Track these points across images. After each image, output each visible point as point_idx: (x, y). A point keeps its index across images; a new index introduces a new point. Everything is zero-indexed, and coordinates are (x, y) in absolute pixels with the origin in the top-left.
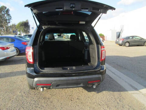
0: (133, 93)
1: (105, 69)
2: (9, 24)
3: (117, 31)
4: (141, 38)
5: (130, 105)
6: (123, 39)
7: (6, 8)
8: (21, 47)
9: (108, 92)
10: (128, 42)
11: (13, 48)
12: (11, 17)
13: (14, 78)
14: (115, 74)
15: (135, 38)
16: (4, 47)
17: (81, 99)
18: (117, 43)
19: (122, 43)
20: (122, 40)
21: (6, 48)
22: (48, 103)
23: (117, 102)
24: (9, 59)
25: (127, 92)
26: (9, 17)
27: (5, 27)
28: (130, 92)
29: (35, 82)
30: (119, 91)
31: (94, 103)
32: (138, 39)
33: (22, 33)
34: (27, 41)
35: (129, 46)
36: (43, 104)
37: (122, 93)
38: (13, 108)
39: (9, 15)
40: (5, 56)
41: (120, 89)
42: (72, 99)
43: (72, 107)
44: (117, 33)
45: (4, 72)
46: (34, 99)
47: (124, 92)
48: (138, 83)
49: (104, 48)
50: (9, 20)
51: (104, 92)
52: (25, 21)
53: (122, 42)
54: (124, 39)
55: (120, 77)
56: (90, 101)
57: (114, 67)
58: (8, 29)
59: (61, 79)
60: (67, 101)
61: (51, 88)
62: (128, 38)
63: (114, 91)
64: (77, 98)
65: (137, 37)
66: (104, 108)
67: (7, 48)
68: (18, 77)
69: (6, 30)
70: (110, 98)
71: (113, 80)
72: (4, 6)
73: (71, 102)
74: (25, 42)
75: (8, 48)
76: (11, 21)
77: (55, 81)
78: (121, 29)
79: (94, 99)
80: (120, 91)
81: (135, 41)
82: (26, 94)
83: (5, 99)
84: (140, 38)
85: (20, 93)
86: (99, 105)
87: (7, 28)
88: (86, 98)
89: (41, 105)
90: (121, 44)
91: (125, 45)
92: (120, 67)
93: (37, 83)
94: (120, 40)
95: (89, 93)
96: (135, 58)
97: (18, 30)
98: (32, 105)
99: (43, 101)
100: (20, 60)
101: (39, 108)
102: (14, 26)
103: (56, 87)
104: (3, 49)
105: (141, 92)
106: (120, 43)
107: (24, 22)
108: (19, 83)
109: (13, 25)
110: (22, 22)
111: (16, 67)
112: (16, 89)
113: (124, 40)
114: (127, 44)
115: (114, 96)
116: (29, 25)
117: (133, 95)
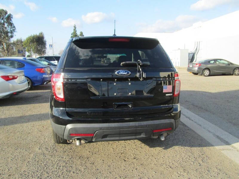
0: (223, 150)
1: (179, 110)
2: (11, 39)
3: (189, 52)
4: (228, 61)
5: (219, 167)
6: (200, 64)
7: (6, 13)
8: (34, 77)
9: (182, 147)
10: (208, 69)
11: (23, 78)
12: (14, 27)
13: (26, 126)
14: (190, 119)
15: (219, 63)
16: (8, 77)
17: (141, 159)
18: (189, 70)
19: (198, 71)
20: (198, 65)
21: (11, 77)
22: (87, 165)
23: (199, 163)
24: (17, 96)
25: (212, 147)
26: (11, 28)
27: (4, 44)
28: (217, 147)
29: (68, 131)
30: (200, 146)
31: (162, 165)
32: (224, 63)
33: (32, 53)
34: (45, 66)
35: (210, 75)
36: (80, 167)
37: (205, 148)
38: (31, 173)
39: (11, 24)
40: (9, 91)
41: (202, 143)
42: (126, 159)
43: (126, 171)
44: (189, 54)
45: (10, 116)
46: (64, 159)
47: (208, 147)
48: (229, 133)
49: (178, 76)
50: (12, 32)
51: (176, 148)
52: (38, 34)
53: (199, 68)
54: (202, 63)
55: (199, 124)
56: (156, 162)
57: (188, 109)
58: (10, 47)
59: (111, 126)
60: (117, 162)
61: (94, 140)
62: (208, 62)
63: (191, 146)
64: (133, 157)
65: (222, 61)
66: (179, 173)
67: (14, 78)
68: (34, 124)
69: (7, 50)
70: (187, 156)
71: (189, 129)
72: (3, 10)
73: (124, 163)
74: (42, 68)
75: (16, 77)
76: (15, 33)
77: (101, 128)
78: (195, 49)
79: (162, 159)
80: (202, 147)
81: (219, 68)
82: (49, 152)
83: (16, 160)
84: (226, 62)
85: (39, 149)
86: (171, 167)
87: (8, 45)
88: (147, 157)
89: (76, 168)
90: (196, 72)
91: (202, 74)
92: (198, 108)
93: (71, 132)
94: (195, 65)
95: (152, 149)
96: (220, 93)
97: (26, 48)
98: (61, 168)
99: (79, 163)
100: (34, 97)
101: (73, 172)
102: (20, 42)
103: (102, 138)
104: (7, 78)
105: (235, 148)
106: (194, 71)
107: (36, 36)
108: (36, 133)
109: (18, 41)
110: (34, 36)
111: (28, 109)
112: (33, 143)
113: (202, 65)
114: (207, 72)
115: (193, 154)
116: (45, 41)
117: (223, 152)
